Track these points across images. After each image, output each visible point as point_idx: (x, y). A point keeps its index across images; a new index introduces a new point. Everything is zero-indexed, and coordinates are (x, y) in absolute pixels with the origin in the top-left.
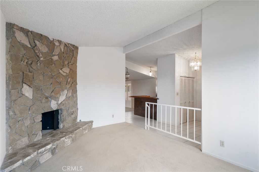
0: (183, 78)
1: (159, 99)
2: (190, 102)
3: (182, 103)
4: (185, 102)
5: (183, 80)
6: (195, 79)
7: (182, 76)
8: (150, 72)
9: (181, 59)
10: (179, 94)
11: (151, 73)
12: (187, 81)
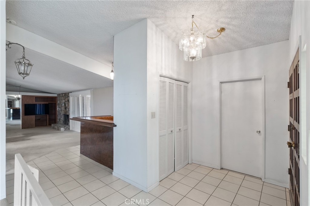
0: (167, 80)
1: (116, 126)
2: (180, 130)
3: (165, 135)
4: (172, 131)
5: (167, 84)
6: (189, 85)
7: (164, 74)
8: (112, 71)
9: (162, 37)
10: (157, 116)
11: (113, 73)
12: (175, 88)
